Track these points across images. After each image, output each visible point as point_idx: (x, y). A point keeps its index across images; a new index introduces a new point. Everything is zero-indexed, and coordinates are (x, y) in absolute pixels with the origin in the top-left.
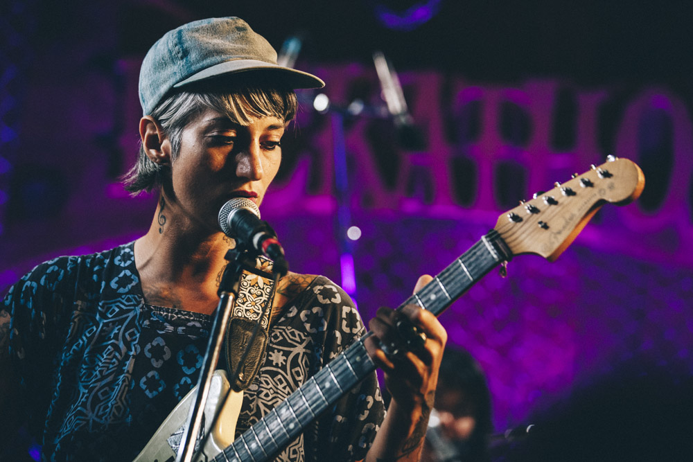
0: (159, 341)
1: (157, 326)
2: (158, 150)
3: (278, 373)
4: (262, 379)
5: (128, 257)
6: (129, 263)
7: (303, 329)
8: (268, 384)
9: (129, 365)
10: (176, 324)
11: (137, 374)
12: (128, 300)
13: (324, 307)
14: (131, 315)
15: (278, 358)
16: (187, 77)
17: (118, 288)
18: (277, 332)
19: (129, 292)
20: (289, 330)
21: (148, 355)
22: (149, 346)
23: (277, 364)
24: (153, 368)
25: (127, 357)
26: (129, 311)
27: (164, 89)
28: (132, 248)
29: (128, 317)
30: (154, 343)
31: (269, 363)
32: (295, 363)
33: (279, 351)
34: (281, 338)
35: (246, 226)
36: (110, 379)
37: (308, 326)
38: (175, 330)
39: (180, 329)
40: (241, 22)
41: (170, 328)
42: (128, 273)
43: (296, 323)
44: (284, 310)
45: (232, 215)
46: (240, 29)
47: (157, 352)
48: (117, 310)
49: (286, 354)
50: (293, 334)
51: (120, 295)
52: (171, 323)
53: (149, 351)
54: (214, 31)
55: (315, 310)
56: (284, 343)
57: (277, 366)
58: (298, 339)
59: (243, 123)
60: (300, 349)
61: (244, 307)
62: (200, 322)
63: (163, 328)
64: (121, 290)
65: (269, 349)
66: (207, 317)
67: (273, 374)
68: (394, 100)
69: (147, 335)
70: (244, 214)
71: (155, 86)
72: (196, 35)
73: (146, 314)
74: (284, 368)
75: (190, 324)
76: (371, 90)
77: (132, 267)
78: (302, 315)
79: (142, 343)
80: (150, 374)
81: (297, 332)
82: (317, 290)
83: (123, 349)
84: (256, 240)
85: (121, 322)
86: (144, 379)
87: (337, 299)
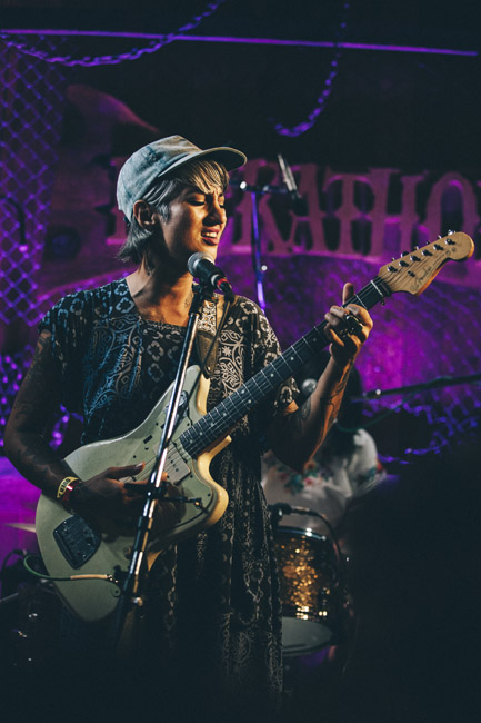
0: (154, 344)
1: (152, 333)
2: (150, 221)
3: (229, 361)
4: (221, 366)
5: (124, 289)
6: (125, 293)
7: (238, 332)
8: (225, 368)
9: (139, 360)
10: (164, 332)
11: (145, 366)
12: (130, 318)
13: (249, 316)
14: (134, 327)
15: (227, 351)
16: (165, 169)
17: (122, 310)
18: (224, 334)
19: (130, 312)
20: (231, 332)
21: (150, 353)
22: (149, 347)
23: (227, 355)
24: (154, 361)
25: (136, 355)
26: (132, 325)
28: (125, 282)
29: (131, 329)
31: (223, 355)
32: (236, 354)
33: (227, 346)
34: (227, 338)
35: (206, 271)
36: (128, 369)
37: (241, 329)
39: (168, 336)
41: (161, 336)
42: (127, 300)
43: (233, 327)
44: (225, 319)
47: (155, 350)
48: (123, 324)
49: (231, 348)
50: (233, 335)
51: (124, 314)
52: (161, 332)
53: (150, 350)
55: (244, 318)
56: (229, 341)
58: (236, 338)
60: (238, 345)
61: (202, 322)
62: (179, 331)
63: (157, 335)
64: (124, 311)
65: (221, 346)
66: (182, 328)
67: (227, 362)
69: (147, 340)
73: (144, 326)
74: (231, 357)
75: (173, 333)
77: (128, 295)
78: (237, 322)
79: (145, 346)
80: (153, 365)
81: (235, 334)
82: (242, 304)
83: (133, 349)
84: (213, 279)
85: (128, 332)
86: (150, 369)
87: (255, 311)
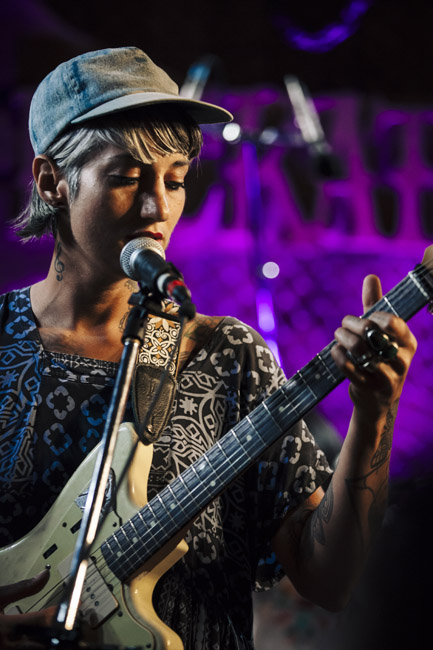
0: (62, 391)
2: (54, 192)
3: (190, 422)
4: (174, 430)
5: (25, 303)
6: (24, 309)
7: (213, 373)
8: (181, 434)
9: (31, 416)
10: (78, 372)
11: (39, 426)
12: (26, 346)
13: (236, 348)
14: (30, 362)
15: (188, 405)
16: (85, 112)
17: (14, 334)
18: (187, 377)
19: (27, 338)
20: (199, 374)
21: (51, 405)
22: (51, 396)
23: (188, 412)
24: (57, 420)
25: (28, 408)
26: (27, 358)
27: (60, 125)
28: (27, 293)
29: (25, 365)
30: (57, 393)
31: (180, 411)
32: (206, 411)
33: (190, 398)
34: (191, 384)
35: (150, 268)
36: (11, 432)
37: (219, 370)
38: (78, 380)
39: (84, 378)
40: (140, 53)
41: (73, 376)
42: (25, 319)
43: (206, 367)
44: (193, 354)
45: (134, 256)
46: (140, 60)
47: (60, 402)
48: (14, 357)
49: (198, 401)
50: (203, 379)
51: (17, 341)
52: (74, 371)
53: (51, 401)
54: (112, 62)
55: (226, 352)
56: (194, 389)
57: (188, 414)
58: (209, 384)
59: (146, 161)
60: (210, 395)
61: (150, 353)
62: (104, 370)
63: (66, 377)
64: (18, 336)
65: (179, 396)
66: (112, 365)
67: (185, 424)
68: (309, 126)
69: (49, 384)
70: (147, 254)
71: (49, 122)
72: (94, 66)
73: (47, 362)
74: (195, 416)
75: (94, 372)
76: (283, 118)
77: (30, 313)
78: (213, 358)
79: (44, 393)
80: (54, 427)
81: (207, 377)
82: (226, 330)
83: (24, 400)
84: (161, 282)
85: (19, 370)
86: (48, 433)
87: (249, 339)
